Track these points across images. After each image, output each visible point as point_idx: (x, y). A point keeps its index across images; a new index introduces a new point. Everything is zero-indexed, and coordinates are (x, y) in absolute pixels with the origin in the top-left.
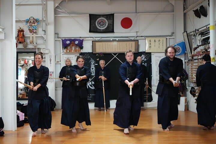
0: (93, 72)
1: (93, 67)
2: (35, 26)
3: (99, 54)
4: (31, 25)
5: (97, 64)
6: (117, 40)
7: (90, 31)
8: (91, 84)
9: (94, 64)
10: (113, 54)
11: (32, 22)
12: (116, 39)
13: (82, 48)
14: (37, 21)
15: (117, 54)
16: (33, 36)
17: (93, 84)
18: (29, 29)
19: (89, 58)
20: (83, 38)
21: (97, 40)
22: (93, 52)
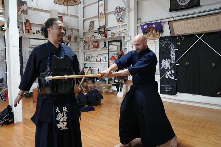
0: (173, 59)
1: (173, 53)
2: (121, 14)
4: (118, 15)
5: (178, 49)
6: (204, 15)
7: (171, 10)
8: (170, 73)
9: (174, 49)
11: (118, 11)
14: (122, 9)
15: (202, 34)
16: (120, 25)
17: (173, 73)
18: (117, 19)
19: (169, 42)
20: (161, 20)
22: (171, 36)
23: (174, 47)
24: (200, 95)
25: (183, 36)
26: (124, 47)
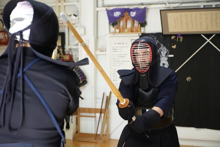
1: (164, 62)
3: (176, 35)
5: (172, 56)
6: (214, 6)
9: (166, 54)
10: (204, 35)
12: (212, 5)
13: (143, 24)
15: (212, 35)
16: (60, 4)
20: (145, 6)
21: (173, 8)
22: (162, 33)
23: (166, 52)
24: (208, 128)
25: (182, 35)
26: (69, 47)
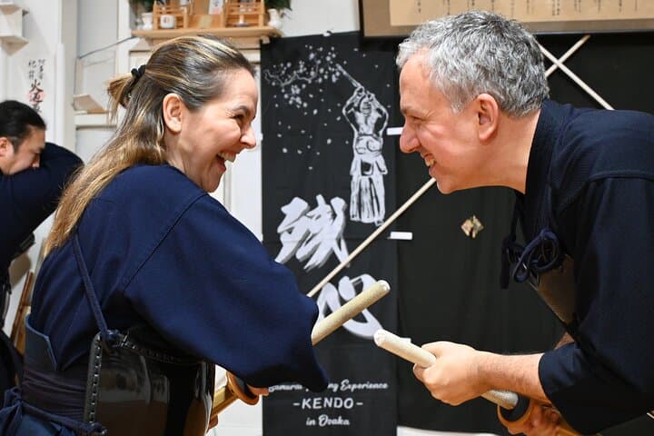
0: (365, 198)
1: (369, 158)
8: (350, 295)
15: (573, 39)
19: (342, 77)
22: (361, 32)
